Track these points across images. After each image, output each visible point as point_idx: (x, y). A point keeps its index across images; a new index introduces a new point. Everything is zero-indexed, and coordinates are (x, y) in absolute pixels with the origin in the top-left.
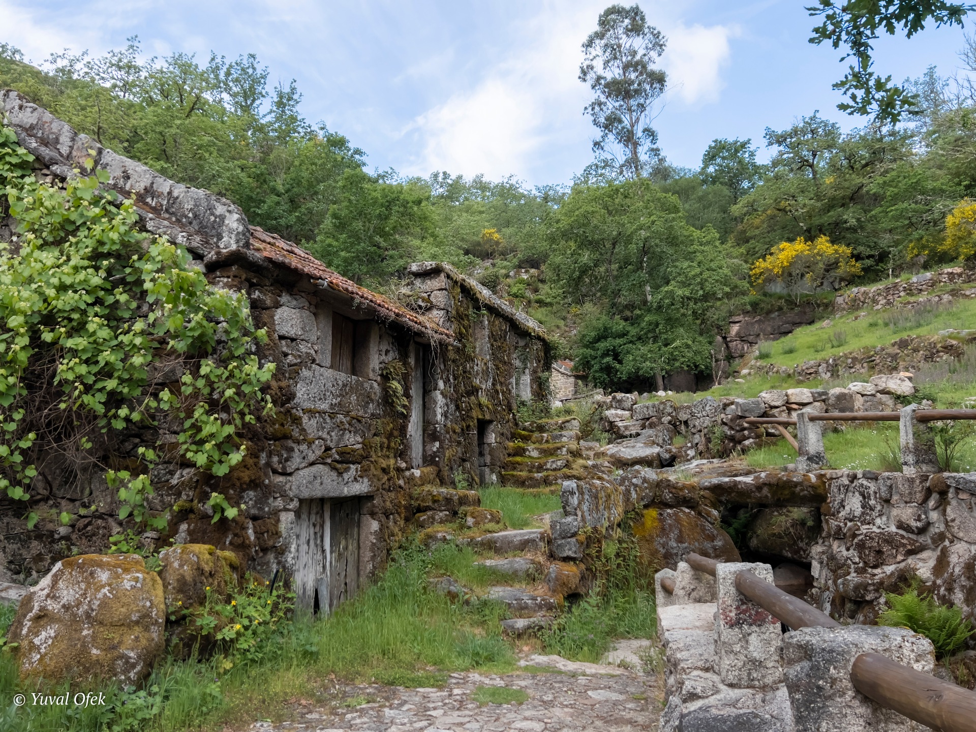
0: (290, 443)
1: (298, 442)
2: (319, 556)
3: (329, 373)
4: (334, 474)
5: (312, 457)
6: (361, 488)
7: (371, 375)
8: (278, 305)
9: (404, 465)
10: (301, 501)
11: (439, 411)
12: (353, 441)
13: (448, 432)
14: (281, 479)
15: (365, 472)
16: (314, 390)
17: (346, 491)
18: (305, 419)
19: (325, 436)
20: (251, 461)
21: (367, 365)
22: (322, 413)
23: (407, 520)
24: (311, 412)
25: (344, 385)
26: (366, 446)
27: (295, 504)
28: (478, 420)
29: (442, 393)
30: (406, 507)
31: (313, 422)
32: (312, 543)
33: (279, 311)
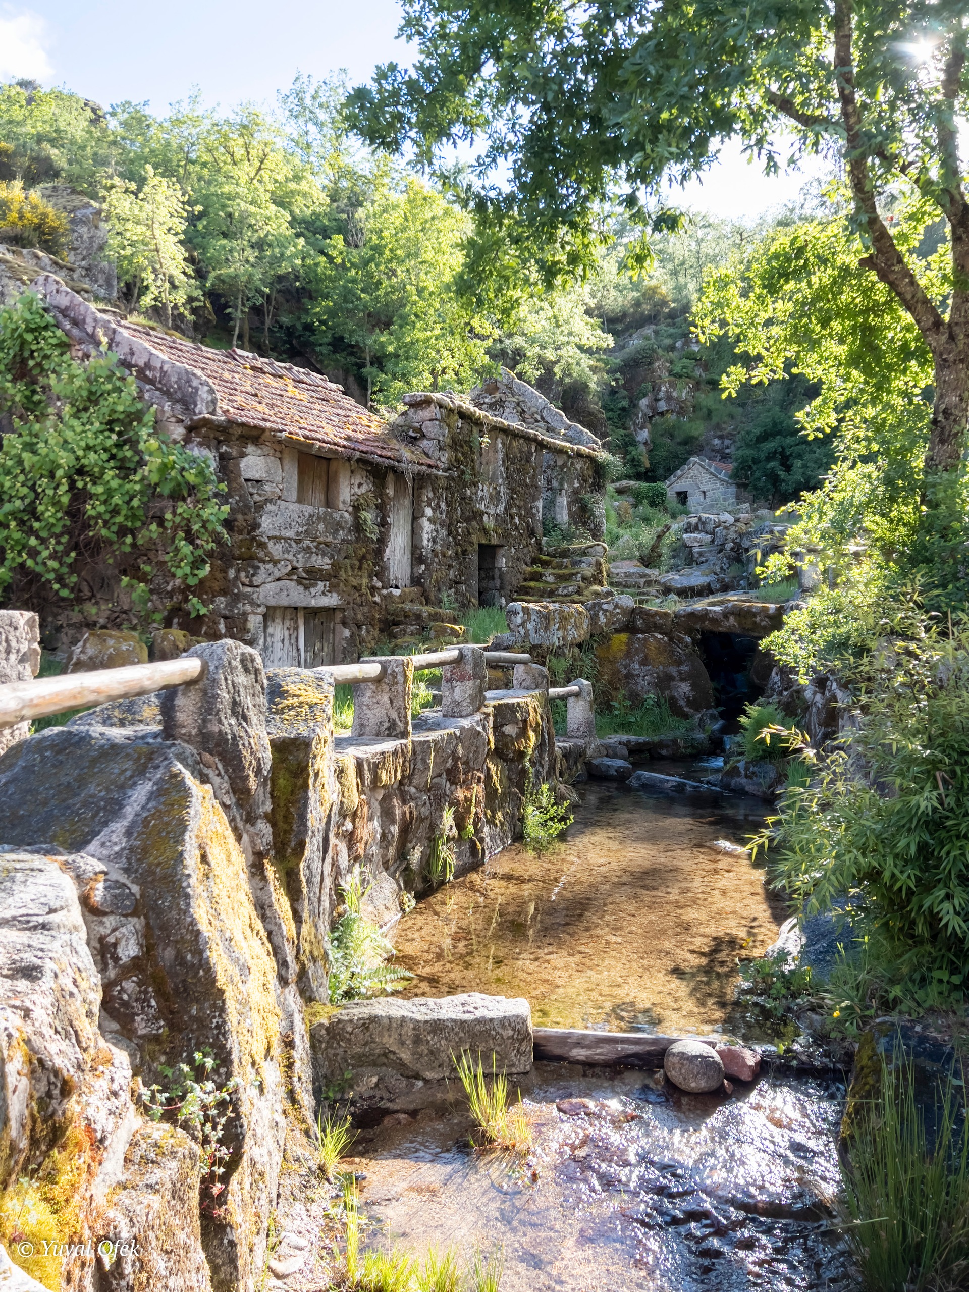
0: (256, 563)
1: (264, 562)
2: (295, 653)
3: (295, 507)
4: (301, 588)
5: (277, 574)
6: (332, 600)
7: (341, 506)
8: (243, 455)
9: (379, 584)
10: (268, 607)
11: (425, 537)
12: (323, 562)
13: (436, 556)
14: (249, 589)
15: (333, 588)
16: (279, 520)
17: (313, 603)
18: (270, 544)
19: (290, 557)
20: (219, 576)
21: (337, 497)
22: (286, 539)
23: (382, 631)
24: (277, 539)
25: (311, 516)
26: (336, 566)
27: (262, 610)
28: (480, 545)
29: (429, 520)
30: (380, 620)
31: (279, 547)
32: (286, 642)
33: (245, 460)
